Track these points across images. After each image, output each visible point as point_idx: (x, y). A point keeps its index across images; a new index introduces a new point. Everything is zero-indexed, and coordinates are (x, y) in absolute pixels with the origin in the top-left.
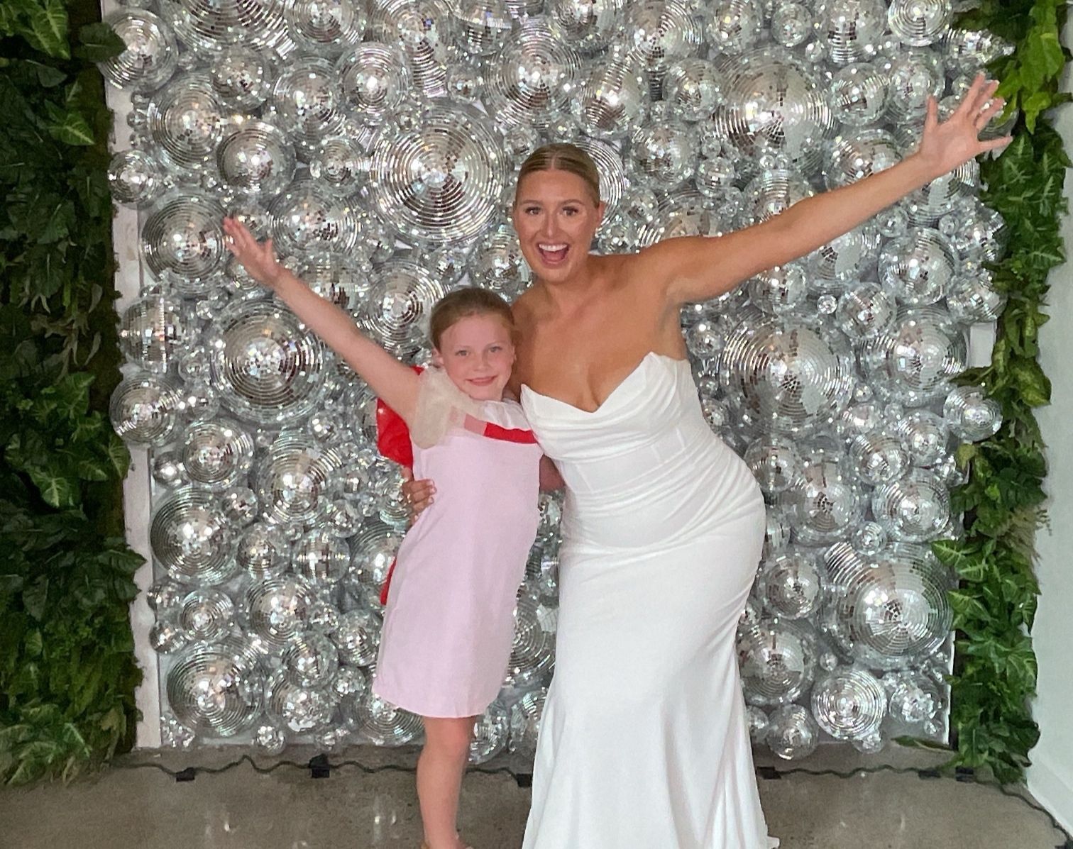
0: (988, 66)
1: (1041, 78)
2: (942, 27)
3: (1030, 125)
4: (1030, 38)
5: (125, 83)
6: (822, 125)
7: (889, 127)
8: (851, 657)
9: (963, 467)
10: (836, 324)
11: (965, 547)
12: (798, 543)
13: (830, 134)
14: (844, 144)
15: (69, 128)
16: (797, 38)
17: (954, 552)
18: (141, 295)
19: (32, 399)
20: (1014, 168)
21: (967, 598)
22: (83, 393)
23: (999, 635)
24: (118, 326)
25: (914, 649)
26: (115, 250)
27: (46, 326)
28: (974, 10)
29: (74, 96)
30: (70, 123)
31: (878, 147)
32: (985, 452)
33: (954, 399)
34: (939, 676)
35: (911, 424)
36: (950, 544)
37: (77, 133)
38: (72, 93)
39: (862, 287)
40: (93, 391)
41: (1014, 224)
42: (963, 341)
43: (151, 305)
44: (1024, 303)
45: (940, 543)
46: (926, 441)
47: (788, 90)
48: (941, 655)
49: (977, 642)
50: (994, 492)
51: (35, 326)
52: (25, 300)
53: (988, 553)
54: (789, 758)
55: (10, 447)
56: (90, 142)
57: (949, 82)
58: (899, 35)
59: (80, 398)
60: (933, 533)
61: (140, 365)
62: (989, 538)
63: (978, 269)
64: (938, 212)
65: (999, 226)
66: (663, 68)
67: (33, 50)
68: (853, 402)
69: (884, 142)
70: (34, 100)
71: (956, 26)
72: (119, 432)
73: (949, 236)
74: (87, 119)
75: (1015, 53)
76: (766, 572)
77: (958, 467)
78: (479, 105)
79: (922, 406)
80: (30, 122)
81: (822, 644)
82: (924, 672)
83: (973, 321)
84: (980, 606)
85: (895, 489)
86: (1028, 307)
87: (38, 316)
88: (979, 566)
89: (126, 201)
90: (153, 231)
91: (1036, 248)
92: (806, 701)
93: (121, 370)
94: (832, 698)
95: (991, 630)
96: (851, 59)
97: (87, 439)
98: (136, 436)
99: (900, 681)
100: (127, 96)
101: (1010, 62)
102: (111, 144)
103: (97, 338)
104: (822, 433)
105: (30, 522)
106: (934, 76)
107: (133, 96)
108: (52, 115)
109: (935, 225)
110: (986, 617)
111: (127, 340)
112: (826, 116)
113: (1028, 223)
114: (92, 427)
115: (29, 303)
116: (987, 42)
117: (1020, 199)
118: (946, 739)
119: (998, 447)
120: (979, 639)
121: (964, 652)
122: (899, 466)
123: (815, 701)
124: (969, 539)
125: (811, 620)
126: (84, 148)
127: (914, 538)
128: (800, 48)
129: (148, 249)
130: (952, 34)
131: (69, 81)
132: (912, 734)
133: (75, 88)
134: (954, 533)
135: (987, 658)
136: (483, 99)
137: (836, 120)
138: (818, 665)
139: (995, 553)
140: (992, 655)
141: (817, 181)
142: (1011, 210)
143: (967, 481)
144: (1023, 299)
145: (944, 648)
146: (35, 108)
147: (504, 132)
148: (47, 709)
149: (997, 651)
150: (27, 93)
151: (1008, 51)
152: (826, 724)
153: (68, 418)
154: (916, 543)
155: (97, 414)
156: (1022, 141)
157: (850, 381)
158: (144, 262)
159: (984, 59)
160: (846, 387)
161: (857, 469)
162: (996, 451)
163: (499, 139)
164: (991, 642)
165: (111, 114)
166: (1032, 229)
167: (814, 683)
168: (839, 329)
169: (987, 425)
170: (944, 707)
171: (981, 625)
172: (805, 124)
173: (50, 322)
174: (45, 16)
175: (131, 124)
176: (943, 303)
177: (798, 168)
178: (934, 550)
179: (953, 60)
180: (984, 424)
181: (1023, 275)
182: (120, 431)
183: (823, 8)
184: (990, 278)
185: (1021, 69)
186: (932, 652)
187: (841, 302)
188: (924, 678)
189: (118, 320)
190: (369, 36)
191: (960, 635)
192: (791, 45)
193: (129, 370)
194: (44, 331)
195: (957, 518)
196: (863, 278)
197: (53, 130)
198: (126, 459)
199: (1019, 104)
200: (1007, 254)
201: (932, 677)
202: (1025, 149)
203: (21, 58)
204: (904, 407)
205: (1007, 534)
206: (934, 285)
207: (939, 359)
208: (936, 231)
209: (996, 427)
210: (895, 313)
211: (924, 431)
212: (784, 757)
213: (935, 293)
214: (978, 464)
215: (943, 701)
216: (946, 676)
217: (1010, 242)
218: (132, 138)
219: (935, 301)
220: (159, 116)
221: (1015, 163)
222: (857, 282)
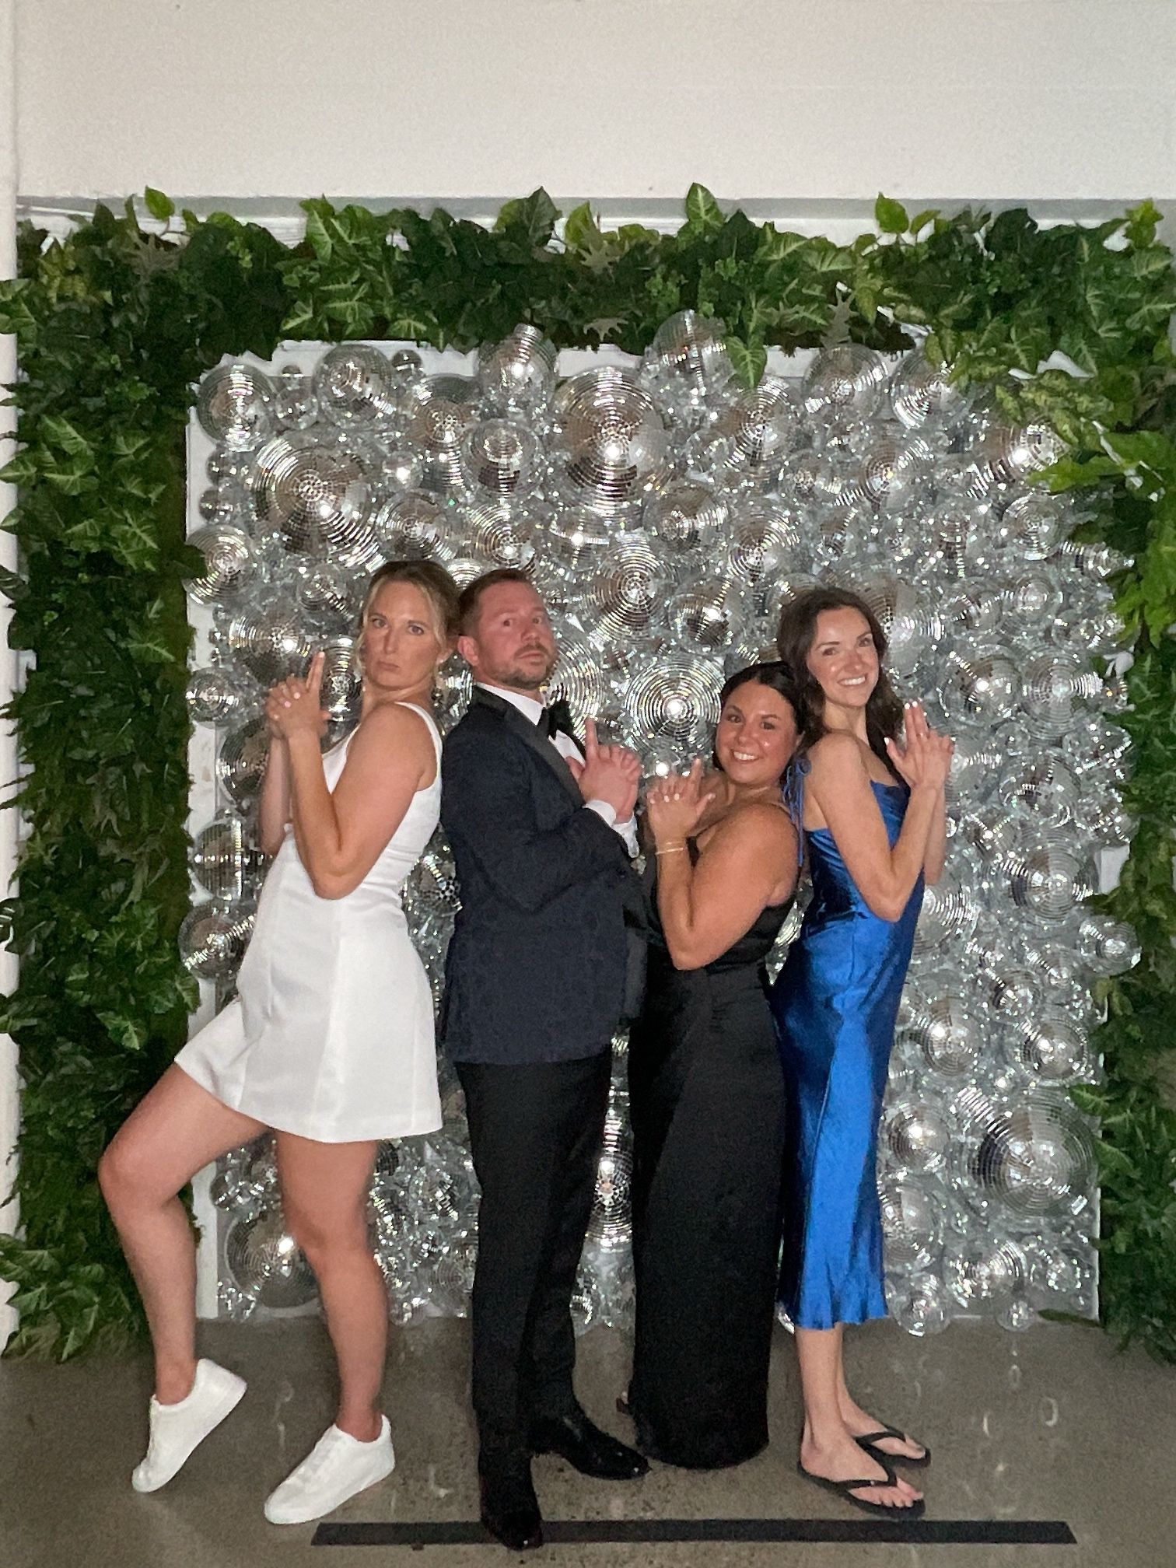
0: (1108, 579)
1: (1164, 589)
2: (1057, 540)
3: (1155, 641)
4: (1149, 552)
5: (207, 599)
6: (935, 642)
7: (1005, 642)
8: (987, 1218)
9: (1099, 1001)
10: (957, 848)
11: (1108, 1092)
12: (922, 1087)
13: (944, 647)
14: (958, 659)
15: (150, 645)
16: (906, 552)
17: (1097, 1099)
18: (216, 818)
19: (99, 928)
20: (1144, 687)
21: (1115, 1150)
22: (153, 921)
23: (1147, 1194)
24: (190, 850)
25: (1056, 1209)
26: (190, 771)
27: (116, 851)
28: (1089, 523)
29: (157, 612)
30: (151, 640)
31: (996, 664)
32: (1125, 987)
33: (1088, 929)
34: (1085, 1240)
35: (1042, 954)
36: (1089, 1088)
37: (157, 649)
38: (154, 610)
39: (983, 809)
40: (162, 920)
41: (1140, 741)
42: (1094, 865)
43: (227, 828)
44: (1157, 826)
45: (1080, 1087)
46: (1059, 975)
47: (899, 605)
48: (1087, 1215)
49: (1127, 1201)
50: (1134, 1031)
51: (103, 852)
52: (95, 824)
53: (1132, 1100)
54: (920, 1334)
55: (70, 978)
56: (172, 658)
57: (1067, 596)
58: (1014, 549)
59: (149, 927)
60: (1072, 1078)
61: (212, 891)
62: (1134, 1083)
63: (1107, 788)
64: (1062, 729)
65: (1128, 744)
66: (766, 584)
67: (116, 564)
68: (977, 933)
69: (1002, 658)
70: (115, 615)
71: (1072, 538)
72: (187, 964)
73: (1073, 755)
74: (167, 636)
75: (1134, 566)
76: (888, 1120)
77: (1096, 1005)
78: (574, 621)
79: (1053, 937)
80: (108, 639)
81: (953, 1202)
82: (1068, 1235)
83: (1104, 845)
84: (1127, 1160)
85: (1027, 1028)
86: (1162, 830)
87: (108, 841)
88: (1124, 1115)
89: (203, 719)
90: (230, 752)
91: (1169, 769)
92: (938, 1269)
93: (191, 897)
94: (966, 1264)
95: (1141, 1188)
96: (961, 574)
97: (154, 972)
98: (205, 970)
99: (1041, 1245)
100: (210, 614)
101: (1130, 577)
102: (190, 661)
103: (166, 862)
104: (945, 966)
105: (88, 1063)
106: (1052, 590)
107: (216, 611)
108: (130, 631)
109: (1058, 743)
110: (1136, 1174)
111: (201, 866)
112: (937, 630)
113: (1156, 741)
114: (161, 960)
115: (99, 826)
116: (1105, 555)
117: (1148, 717)
118: (1095, 1313)
119: (1139, 983)
120: (1129, 1197)
121: (1111, 1211)
122: (1030, 1001)
123: (947, 1267)
124: (1111, 1081)
125: (939, 1176)
126: (161, 665)
127: (1049, 1083)
128: (909, 563)
129: (227, 770)
130: (1067, 548)
131: (152, 598)
132: (1059, 1307)
133: (157, 605)
134: (1094, 1077)
135: (1139, 1219)
136: (579, 614)
137: (949, 635)
138: (949, 1228)
139: (1141, 1101)
140: (1145, 1216)
141: (930, 697)
142: (1137, 727)
143: (1105, 1018)
144: (1157, 821)
145: (1088, 1209)
146: (116, 626)
147: (601, 649)
148: (97, 1269)
149: (1149, 1211)
150: (107, 609)
151: (1131, 562)
152: (960, 1294)
153: (134, 949)
154: (1055, 1089)
155: (167, 944)
156: (1149, 658)
157: (973, 911)
158: (221, 783)
159: (1103, 573)
160: (969, 917)
161: (985, 1005)
162: (1134, 985)
163: (595, 654)
164: (1141, 1202)
165: (193, 631)
166: (1162, 747)
167: (945, 1246)
168: (959, 853)
169: (1124, 957)
170: (1092, 1277)
171: (1130, 1183)
172: (916, 640)
173: (121, 847)
174: (134, 534)
175: (212, 640)
176: (1071, 825)
177: (910, 684)
178: (1072, 1094)
179: (1070, 574)
180: (1123, 956)
181: (1153, 797)
182: (189, 963)
183: (931, 521)
184: (1120, 800)
185: (1142, 583)
186: (1076, 1212)
187: (961, 825)
188: (1068, 1241)
189: (191, 843)
190: (461, 553)
191: (1107, 1193)
192: (898, 559)
193: (199, 896)
194: (114, 856)
195: (1097, 1060)
196: (984, 798)
197: (133, 646)
198: (195, 990)
199: (1142, 616)
200: (1135, 773)
201: (1079, 1241)
202: (1152, 666)
203: (104, 573)
204: (1034, 937)
205: (1153, 1078)
206: (1061, 807)
207: (1069, 886)
208: (1058, 750)
209: (1135, 959)
210: (1020, 835)
211: (1056, 965)
212: (913, 1332)
213: (1062, 815)
214: (1115, 1000)
215: (1090, 1268)
216: (1091, 1239)
217: (1141, 762)
218: (214, 654)
219: (1062, 823)
220: (243, 635)
221: (1143, 681)
222: (977, 804)
